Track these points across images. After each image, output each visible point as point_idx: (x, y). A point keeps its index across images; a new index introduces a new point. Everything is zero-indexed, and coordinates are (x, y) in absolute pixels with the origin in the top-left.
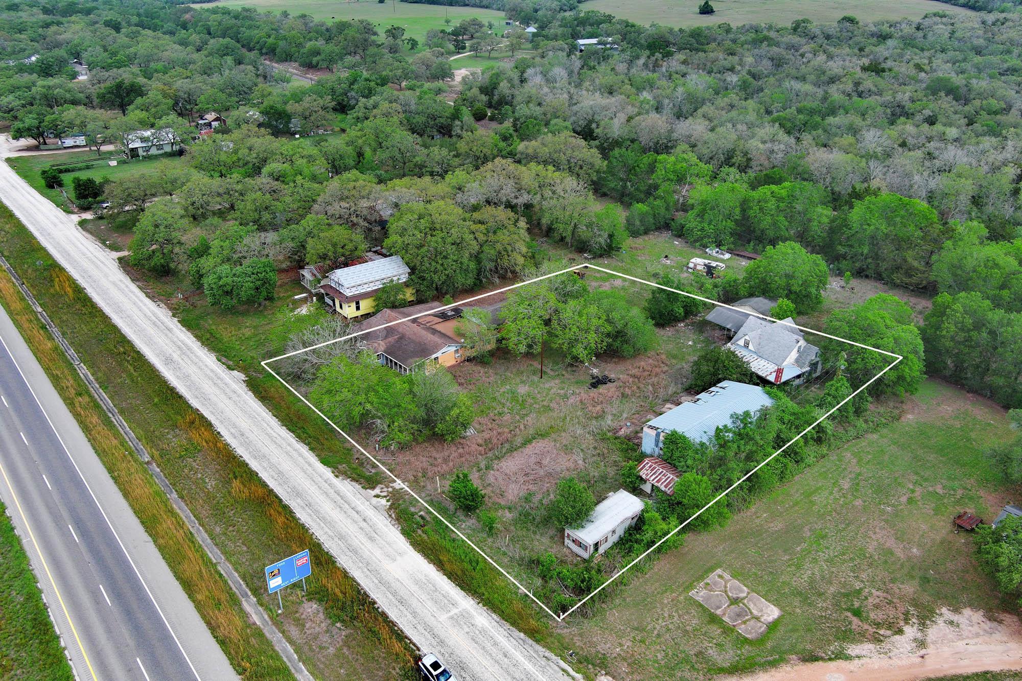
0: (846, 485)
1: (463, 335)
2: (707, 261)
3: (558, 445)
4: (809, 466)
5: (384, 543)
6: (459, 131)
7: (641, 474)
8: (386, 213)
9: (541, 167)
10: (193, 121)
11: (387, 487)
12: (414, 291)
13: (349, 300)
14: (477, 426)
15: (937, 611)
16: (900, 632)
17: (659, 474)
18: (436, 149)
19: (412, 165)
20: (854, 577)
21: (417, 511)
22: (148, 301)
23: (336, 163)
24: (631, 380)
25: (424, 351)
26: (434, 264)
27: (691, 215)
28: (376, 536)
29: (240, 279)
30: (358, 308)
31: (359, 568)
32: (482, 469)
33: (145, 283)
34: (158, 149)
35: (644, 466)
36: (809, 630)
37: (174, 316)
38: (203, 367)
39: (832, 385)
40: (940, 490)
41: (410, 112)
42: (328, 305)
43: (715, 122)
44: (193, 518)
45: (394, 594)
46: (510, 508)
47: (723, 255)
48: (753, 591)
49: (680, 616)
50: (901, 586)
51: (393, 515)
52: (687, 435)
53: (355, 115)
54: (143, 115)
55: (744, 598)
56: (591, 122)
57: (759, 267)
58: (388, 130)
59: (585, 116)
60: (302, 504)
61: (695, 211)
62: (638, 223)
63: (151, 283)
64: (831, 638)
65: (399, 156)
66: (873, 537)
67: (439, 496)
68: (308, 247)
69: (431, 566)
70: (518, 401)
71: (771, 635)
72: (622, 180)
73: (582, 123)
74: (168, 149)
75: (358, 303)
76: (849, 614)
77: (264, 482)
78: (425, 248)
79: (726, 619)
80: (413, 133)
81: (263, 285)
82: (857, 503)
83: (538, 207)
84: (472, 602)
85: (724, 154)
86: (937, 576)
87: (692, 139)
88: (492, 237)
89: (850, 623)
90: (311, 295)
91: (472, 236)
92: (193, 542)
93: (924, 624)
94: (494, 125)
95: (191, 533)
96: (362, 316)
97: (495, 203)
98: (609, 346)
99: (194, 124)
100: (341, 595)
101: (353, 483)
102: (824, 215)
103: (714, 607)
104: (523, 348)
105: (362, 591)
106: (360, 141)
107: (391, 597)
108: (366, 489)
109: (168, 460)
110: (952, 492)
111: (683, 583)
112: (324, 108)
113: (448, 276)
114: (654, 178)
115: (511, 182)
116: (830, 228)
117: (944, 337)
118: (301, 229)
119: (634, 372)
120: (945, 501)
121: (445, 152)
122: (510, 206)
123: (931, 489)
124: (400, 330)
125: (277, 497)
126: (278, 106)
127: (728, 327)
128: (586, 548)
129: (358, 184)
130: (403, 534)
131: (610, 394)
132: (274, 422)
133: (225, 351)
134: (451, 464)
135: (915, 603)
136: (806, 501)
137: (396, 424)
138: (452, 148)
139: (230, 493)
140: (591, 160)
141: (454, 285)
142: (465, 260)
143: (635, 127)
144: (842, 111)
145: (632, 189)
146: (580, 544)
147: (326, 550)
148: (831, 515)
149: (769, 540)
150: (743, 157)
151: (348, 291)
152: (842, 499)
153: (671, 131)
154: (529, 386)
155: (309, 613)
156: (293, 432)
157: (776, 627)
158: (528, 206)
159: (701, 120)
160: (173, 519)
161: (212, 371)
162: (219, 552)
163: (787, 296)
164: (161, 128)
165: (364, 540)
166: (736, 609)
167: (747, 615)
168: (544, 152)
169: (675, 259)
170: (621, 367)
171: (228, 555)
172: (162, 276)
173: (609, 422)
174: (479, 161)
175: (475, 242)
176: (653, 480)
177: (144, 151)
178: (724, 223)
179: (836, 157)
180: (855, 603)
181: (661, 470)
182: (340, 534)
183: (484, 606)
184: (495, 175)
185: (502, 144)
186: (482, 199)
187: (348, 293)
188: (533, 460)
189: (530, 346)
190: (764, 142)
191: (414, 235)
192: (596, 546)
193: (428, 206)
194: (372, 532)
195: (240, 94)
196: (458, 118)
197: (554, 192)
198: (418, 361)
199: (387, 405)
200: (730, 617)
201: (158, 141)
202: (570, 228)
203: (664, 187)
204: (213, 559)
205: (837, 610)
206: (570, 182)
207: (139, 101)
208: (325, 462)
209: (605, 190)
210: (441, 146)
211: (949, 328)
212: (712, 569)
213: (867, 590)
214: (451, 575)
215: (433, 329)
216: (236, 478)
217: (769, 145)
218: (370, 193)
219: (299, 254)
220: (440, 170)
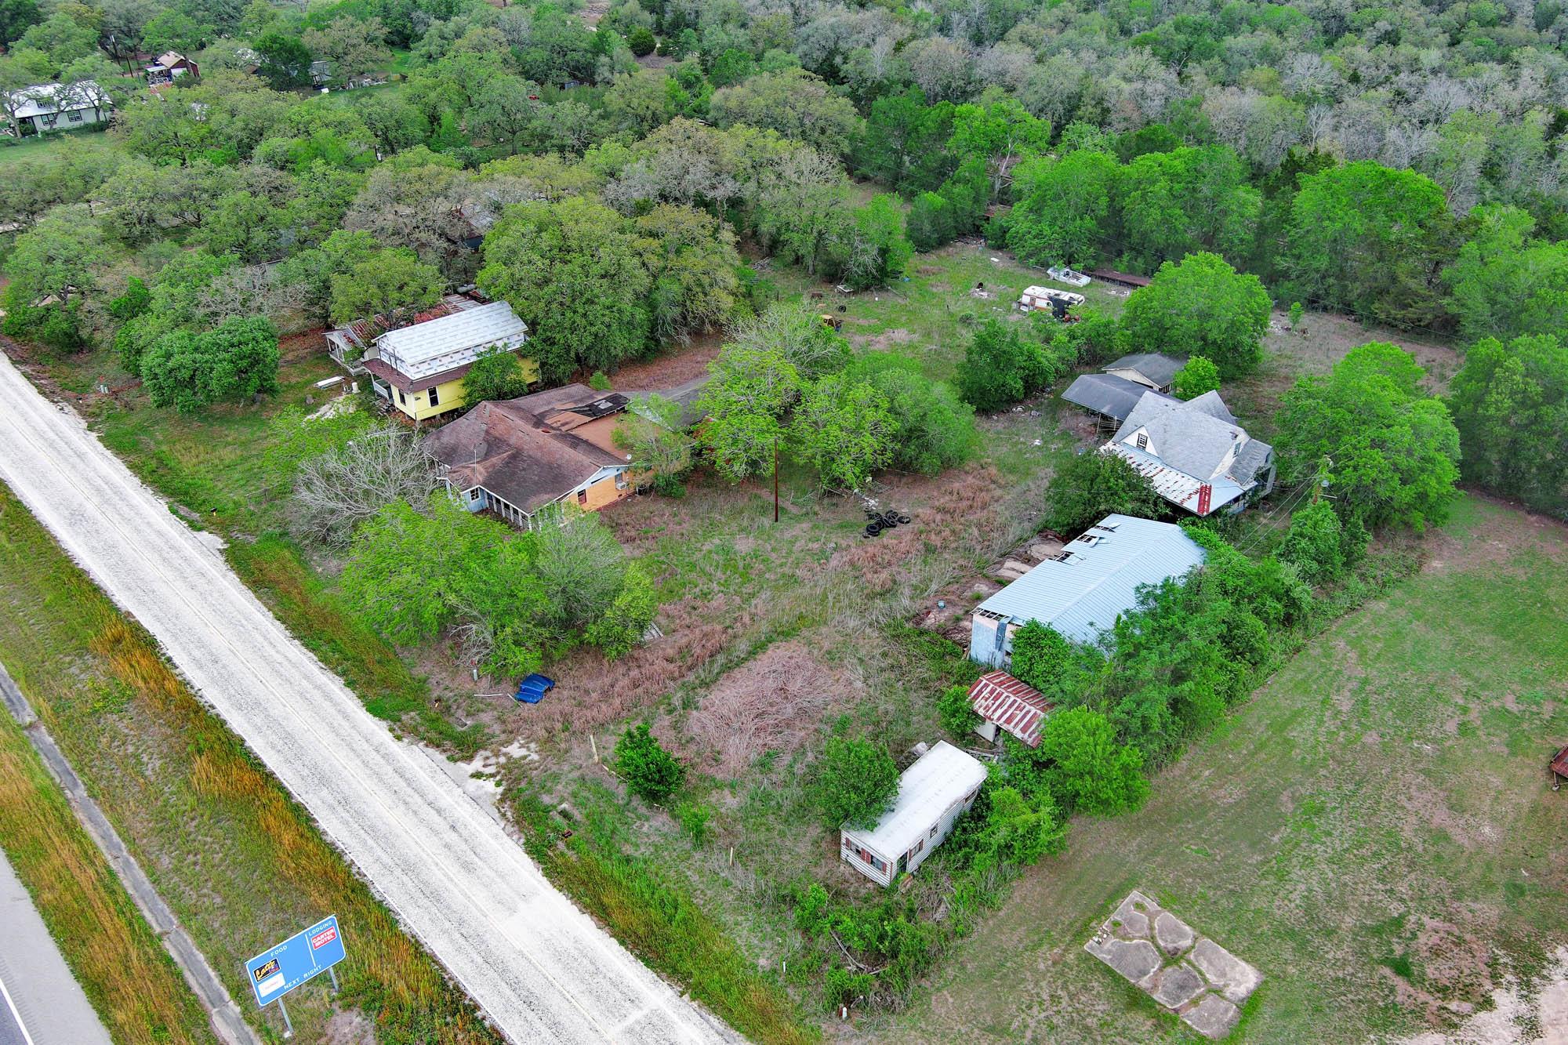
0: (1345, 703)
1: (627, 447)
2: (1053, 292)
3: (816, 652)
4: (1275, 670)
5: (492, 874)
6: (607, 74)
7: (976, 707)
8: (482, 222)
9: (754, 131)
10: (140, 69)
11: (497, 755)
12: (537, 365)
13: (415, 386)
14: (664, 621)
15: (1549, 955)
16: (1487, 1004)
17: (1010, 706)
18: (567, 105)
19: (526, 135)
20: (1386, 891)
21: (555, 802)
22: (41, 402)
23: (391, 135)
24: (938, 517)
25: (558, 480)
26: (569, 314)
27: (1019, 209)
28: (476, 859)
29: (207, 357)
30: (434, 401)
31: (445, 931)
32: (675, 709)
33: (37, 367)
34: (71, 120)
35: (980, 692)
36: (1317, 1010)
37: (90, 428)
38: (143, 527)
39: (1307, 517)
40: (1512, 706)
41: (520, 43)
42: (380, 396)
43: (1042, 49)
44: (116, 838)
45: (515, 985)
46: (732, 786)
47: (1078, 279)
48: (1203, 933)
49: (1072, 997)
50: (1473, 906)
51: (509, 814)
52: (1057, 627)
53: (424, 51)
54: (40, 57)
55: (1188, 951)
56: (832, 53)
57: (1151, 300)
58: (482, 73)
59: (823, 43)
60: (330, 800)
61: (1026, 203)
62: (927, 227)
63: (50, 367)
64: (1360, 1025)
65: (502, 119)
66: (1408, 806)
67: (597, 769)
68: (335, 291)
69: (587, 918)
70: (736, 567)
71: (1248, 1027)
72: (895, 151)
73: (820, 55)
74: (90, 118)
75: (433, 392)
76: (1387, 971)
77: (256, 758)
78: (552, 287)
79: (1159, 996)
80: (528, 79)
81: (252, 365)
82: (1370, 740)
83: (751, 205)
84: (669, 992)
85: (1062, 102)
86: (1536, 881)
87: (1008, 79)
88: (673, 261)
89: (1392, 990)
90: (348, 378)
91: (636, 260)
92: (113, 892)
93: (1528, 984)
94: (668, 62)
95: (111, 872)
96: (442, 415)
97: (676, 199)
98: (898, 455)
99: (142, 74)
100: (407, 995)
101: (430, 751)
102: (1250, 200)
103: (1135, 973)
104: (740, 468)
105: (451, 984)
106: (433, 95)
107: (508, 992)
108: (456, 761)
109: (70, 720)
110: (1534, 708)
111: (1071, 924)
112: (369, 39)
113: (596, 335)
114: (950, 147)
115: (703, 159)
116: (1261, 226)
117: (1489, 419)
118: (322, 257)
119: (943, 501)
120: (1525, 726)
121: (583, 109)
122: (702, 203)
123: (1496, 704)
124: (513, 441)
125: (281, 788)
126: (287, 37)
127: (1104, 411)
128: (883, 867)
129: (425, 171)
130: (529, 853)
131: (903, 547)
132: (277, 631)
133: (186, 493)
134: (617, 701)
135: (1506, 941)
136: (1279, 740)
137: (508, 630)
138: (596, 102)
139: (188, 784)
140: (840, 118)
141: (608, 351)
142: (628, 307)
143: (908, 59)
144: (1245, 27)
145: (912, 168)
146: (872, 860)
147: (378, 897)
148: (1325, 767)
149: (1220, 824)
150: (1095, 106)
151: (413, 370)
152: (1342, 733)
153: (970, 66)
154: (756, 538)
155: (345, 1035)
156: (313, 650)
157: (1254, 1009)
158: (735, 203)
159: (1019, 46)
160: (75, 846)
161: (160, 533)
162: (167, 911)
163: (1201, 352)
164: (72, 81)
165: (454, 870)
166: (1177, 975)
167: (1198, 986)
168: (757, 104)
169: (995, 288)
170: (919, 493)
171: (187, 915)
172: (70, 352)
173: (906, 602)
174: (645, 124)
175: (643, 272)
176: (999, 719)
177: (45, 123)
178: (1078, 222)
179: (1250, 101)
180: (1396, 947)
181: (1013, 698)
182: (405, 862)
183: (693, 999)
184: (673, 147)
185: (684, 95)
186: (653, 190)
187: (414, 374)
188: (770, 684)
189: (753, 464)
190: (1128, 80)
191: (530, 262)
192: (903, 861)
193: (555, 207)
194: (469, 852)
195: (222, 19)
196: (604, 51)
197: (779, 176)
198: (546, 500)
199: (488, 593)
200: (1166, 993)
201: (68, 104)
202: (811, 239)
203: (970, 163)
204: (154, 925)
205: (1365, 964)
206: (808, 157)
207: (33, 31)
208: (375, 710)
209: (864, 170)
210: (577, 100)
211: (1499, 402)
212: (1120, 892)
213: (1413, 919)
214: (626, 937)
215: (574, 437)
216: (200, 752)
217: (1139, 85)
218: (448, 187)
219: (321, 303)
220: (575, 142)
